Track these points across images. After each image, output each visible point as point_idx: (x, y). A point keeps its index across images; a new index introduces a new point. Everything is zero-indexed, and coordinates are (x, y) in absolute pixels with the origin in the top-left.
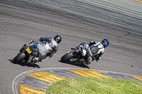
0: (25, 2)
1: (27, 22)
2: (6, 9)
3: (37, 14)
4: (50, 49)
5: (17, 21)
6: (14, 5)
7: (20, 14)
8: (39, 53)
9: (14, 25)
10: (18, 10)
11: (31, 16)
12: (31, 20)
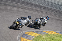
0: (23, 1)
1: (24, 10)
2: (15, 4)
3: (28, 6)
4: (27, 22)
5: (20, 10)
6: (18, 3)
7: (21, 6)
8: (21, 24)
9: (18, 11)
10: (20, 5)
11: (26, 7)
12: (25, 9)
